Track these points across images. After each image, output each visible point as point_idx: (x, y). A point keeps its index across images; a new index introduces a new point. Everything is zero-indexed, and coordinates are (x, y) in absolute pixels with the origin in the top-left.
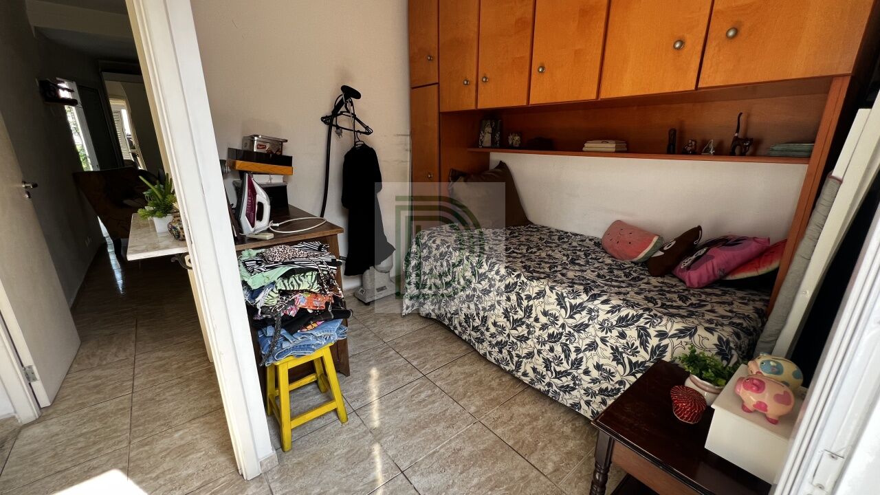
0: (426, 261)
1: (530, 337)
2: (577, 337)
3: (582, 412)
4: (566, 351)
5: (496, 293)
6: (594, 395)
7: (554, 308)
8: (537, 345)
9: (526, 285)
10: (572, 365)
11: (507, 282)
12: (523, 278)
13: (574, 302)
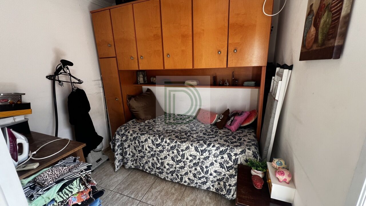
0: (125, 142)
1: (185, 166)
2: (205, 162)
3: (211, 190)
4: (202, 169)
5: (166, 151)
6: (215, 182)
7: (194, 152)
8: (189, 169)
9: (180, 145)
10: (205, 173)
11: (171, 146)
12: (178, 143)
13: (202, 149)
